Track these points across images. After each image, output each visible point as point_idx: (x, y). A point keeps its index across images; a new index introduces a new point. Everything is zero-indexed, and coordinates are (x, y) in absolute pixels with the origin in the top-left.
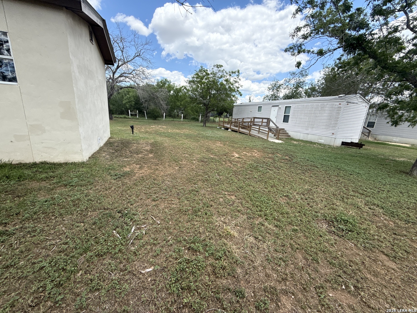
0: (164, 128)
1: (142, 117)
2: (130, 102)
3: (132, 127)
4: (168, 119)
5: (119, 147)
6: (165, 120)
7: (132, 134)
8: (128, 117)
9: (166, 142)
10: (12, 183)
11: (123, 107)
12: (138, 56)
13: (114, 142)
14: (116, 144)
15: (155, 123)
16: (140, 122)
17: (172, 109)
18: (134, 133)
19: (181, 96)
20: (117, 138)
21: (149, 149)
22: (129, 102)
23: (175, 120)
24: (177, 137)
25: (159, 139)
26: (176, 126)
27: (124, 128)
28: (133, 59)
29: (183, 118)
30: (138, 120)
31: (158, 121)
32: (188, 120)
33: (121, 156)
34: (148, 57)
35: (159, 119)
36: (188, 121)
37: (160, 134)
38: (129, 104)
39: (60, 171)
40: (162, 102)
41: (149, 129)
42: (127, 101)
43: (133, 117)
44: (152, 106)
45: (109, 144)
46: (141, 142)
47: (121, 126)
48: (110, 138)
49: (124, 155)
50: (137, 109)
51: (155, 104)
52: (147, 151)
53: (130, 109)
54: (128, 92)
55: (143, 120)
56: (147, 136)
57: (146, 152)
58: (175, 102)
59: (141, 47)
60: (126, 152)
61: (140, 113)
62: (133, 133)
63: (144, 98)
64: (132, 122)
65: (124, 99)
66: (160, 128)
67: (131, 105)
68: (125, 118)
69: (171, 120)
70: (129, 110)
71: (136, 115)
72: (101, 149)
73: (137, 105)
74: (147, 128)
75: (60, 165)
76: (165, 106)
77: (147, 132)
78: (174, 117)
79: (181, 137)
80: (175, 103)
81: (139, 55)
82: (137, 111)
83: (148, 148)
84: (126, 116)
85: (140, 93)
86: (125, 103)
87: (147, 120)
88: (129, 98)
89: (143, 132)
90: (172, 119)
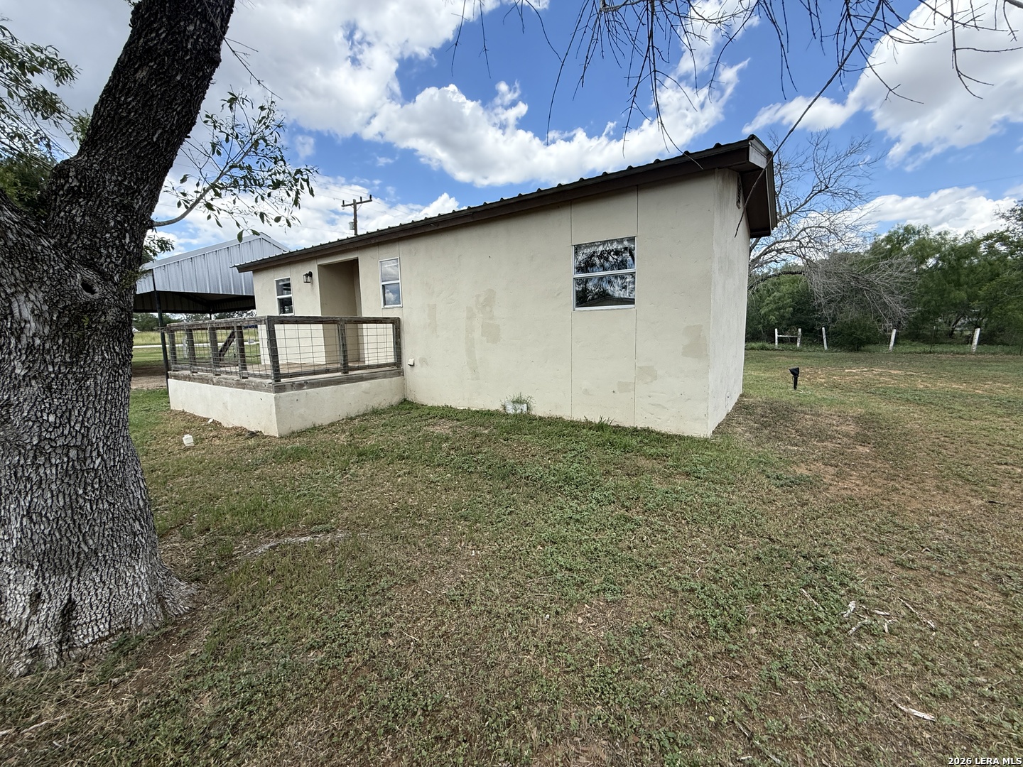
0: (895, 375)
1: (811, 344)
2: (780, 308)
3: (795, 373)
4: (907, 348)
5: (766, 417)
6: (894, 351)
7: (791, 389)
8: (771, 345)
9: (914, 418)
10: (617, 453)
11: (760, 323)
12: (819, 192)
13: (755, 406)
14: (759, 411)
15: (854, 361)
16: (807, 357)
17: (927, 316)
18: (798, 387)
19: (972, 269)
20: (758, 397)
21: (853, 433)
22: (778, 309)
23: (938, 348)
24: (958, 407)
25: (883, 408)
26: (945, 370)
27: (768, 375)
28: (806, 202)
29: (979, 343)
30: (799, 354)
31: (868, 355)
32: (1006, 348)
33: (778, 439)
34: (853, 184)
35: (871, 347)
36: (1008, 353)
37: (884, 394)
38: (777, 313)
39: (674, 448)
40: (887, 298)
41: (842, 377)
42: (773, 306)
43: (784, 346)
44: (851, 313)
45: (742, 407)
46: (824, 409)
47: (756, 370)
48: (742, 396)
49: (785, 437)
50: (799, 324)
51: (863, 305)
52: (847, 435)
53: (778, 325)
54: (777, 286)
55: (814, 354)
56: (837, 395)
57: (845, 439)
58: (942, 293)
59: (832, 168)
60: (788, 431)
61: (807, 336)
62: (795, 388)
63: (827, 294)
64: (784, 358)
65: (765, 304)
66: (881, 375)
67: (783, 317)
68: (762, 348)
69: (918, 349)
70: (776, 330)
71: (794, 341)
72: (729, 417)
73: (799, 315)
74: (834, 375)
75: (671, 438)
76: (901, 310)
77: (835, 386)
78: (935, 339)
79: (979, 406)
80: (942, 296)
81: (823, 187)
82: (800, 330)
83: (851, 429)
84: (767, 345)
85: (817, 283)
86: (765, 314)
87: (826, 351)
88: (779, 299)
89: (822, 384)
90: (928, 348)
